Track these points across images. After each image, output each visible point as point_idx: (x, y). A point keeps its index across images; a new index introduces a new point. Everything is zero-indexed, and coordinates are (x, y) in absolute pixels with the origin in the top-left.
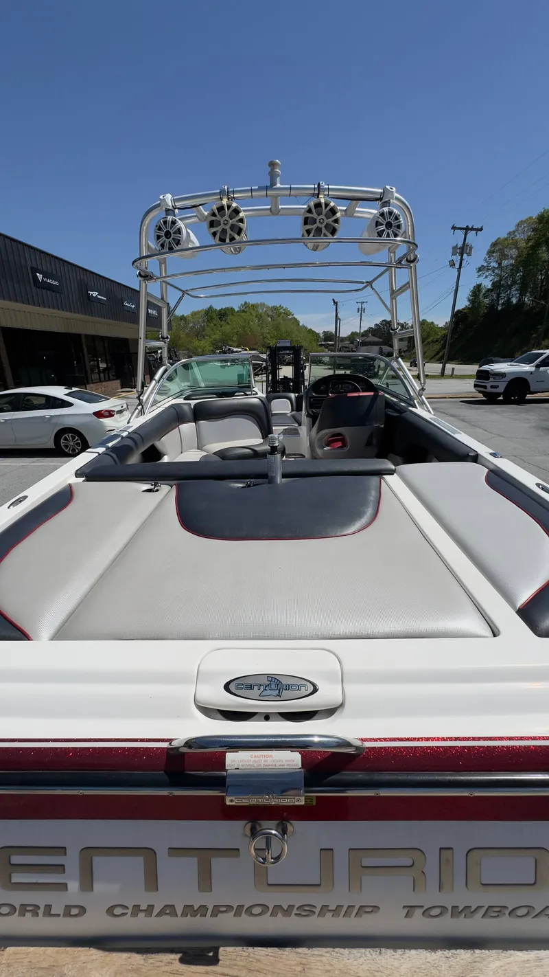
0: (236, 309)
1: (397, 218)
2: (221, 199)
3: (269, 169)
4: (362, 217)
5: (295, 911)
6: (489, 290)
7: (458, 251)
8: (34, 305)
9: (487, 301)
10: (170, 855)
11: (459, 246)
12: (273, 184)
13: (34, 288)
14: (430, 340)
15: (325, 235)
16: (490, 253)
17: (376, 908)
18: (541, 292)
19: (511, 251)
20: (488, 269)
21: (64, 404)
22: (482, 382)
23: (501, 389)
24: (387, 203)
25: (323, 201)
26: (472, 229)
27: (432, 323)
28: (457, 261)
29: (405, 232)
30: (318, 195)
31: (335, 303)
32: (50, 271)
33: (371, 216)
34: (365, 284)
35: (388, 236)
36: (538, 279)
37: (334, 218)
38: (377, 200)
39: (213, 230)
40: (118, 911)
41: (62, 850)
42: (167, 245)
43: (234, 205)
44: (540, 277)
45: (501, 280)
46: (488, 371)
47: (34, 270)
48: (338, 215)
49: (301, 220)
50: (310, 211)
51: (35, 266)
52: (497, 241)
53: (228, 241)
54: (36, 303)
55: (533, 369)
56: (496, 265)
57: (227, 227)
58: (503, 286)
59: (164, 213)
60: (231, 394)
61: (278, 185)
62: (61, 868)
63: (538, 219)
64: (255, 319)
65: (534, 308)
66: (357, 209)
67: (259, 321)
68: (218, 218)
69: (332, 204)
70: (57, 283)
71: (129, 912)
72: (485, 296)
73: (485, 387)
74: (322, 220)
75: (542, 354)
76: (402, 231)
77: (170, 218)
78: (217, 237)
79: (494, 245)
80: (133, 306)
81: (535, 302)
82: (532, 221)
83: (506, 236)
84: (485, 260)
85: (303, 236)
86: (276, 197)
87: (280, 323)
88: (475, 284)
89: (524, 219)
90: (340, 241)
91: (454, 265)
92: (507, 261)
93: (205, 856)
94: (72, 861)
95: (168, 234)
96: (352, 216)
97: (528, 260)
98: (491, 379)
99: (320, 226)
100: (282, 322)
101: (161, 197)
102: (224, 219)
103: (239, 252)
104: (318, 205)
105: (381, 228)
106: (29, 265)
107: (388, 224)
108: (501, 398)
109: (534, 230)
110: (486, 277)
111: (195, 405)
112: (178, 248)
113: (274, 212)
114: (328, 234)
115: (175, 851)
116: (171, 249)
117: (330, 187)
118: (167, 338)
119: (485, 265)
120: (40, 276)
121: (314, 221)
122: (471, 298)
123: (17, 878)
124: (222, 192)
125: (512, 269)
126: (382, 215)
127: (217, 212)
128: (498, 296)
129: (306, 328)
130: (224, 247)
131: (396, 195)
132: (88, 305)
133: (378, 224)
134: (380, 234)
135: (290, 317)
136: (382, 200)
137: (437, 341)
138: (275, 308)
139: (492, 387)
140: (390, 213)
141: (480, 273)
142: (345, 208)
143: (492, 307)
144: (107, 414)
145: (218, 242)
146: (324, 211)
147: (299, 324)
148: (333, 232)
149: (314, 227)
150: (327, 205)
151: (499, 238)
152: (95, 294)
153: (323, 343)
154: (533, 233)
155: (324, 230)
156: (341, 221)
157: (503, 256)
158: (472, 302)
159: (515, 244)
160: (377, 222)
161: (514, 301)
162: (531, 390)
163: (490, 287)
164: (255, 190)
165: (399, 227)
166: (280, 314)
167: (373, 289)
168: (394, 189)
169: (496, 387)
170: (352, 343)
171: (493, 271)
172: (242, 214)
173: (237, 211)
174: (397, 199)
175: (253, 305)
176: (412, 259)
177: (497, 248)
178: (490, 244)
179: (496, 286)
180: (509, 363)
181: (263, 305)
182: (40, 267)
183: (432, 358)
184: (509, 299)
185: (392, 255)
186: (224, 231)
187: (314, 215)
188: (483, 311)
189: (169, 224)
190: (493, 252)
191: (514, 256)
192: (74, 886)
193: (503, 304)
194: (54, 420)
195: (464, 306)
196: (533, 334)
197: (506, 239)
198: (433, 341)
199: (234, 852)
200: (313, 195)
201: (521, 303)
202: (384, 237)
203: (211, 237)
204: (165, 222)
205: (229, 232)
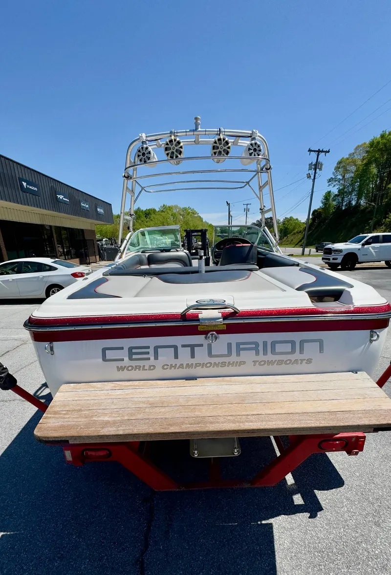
0: (157, 210)
1: (259, 146)
2: (171, 136)
3: (195, 121)
4: (242, 146)
5: (220, 365)
6: (336, 195)
7: (313, 167)
8: (22, 204)
9: (335, 203)
10: (182, 347)
11: (313, 164)
12: (197, 129)
13: (21, 192)
14: (295, 231)
15: (223, 155)
16: (337, 168)
17: (244, 363)
18: (372, 197)
19: (351, 168)
20: (335, 181)
21: (51, 268)
22: (327, 256)
23: (339, 261)
24: (254, 139)
25: (222, 137)
26: (322, 151)
27: (297, 219)
28: (312, 174)
29: (264, 153)
30: (219, 134)
31: (228, 204)
32: (31, 180)
33: (246, 145)
34: (245, 183)
35: (255, 155)
36: (370, 187)
37: (228, 146)
38: (249, 137)
39: (167, 152)
40: (165, 367)
41: (149, 347)
42: (143, 160)
43: (178, 139)
44: (371, 186)
45: (344, 188)
46: (331, 248)
47: (21, 180)
48: (230, 145)
49: (211, 147)
50: (215, 142)
51: (21, 176)
52: (341, 160)
53: (174, 158)
54: (23, 202)
55: (361, 246)
56: (341, 177)
57: (174, 151)
58: (346, 192)
59: (141, 143)
60: (168, 251)
61: (199, 129)
62: (148, 353)
63: (370, 144)
64: (171, 217)
65: (366, 208)
66: (239, 141)
67: (174, 218)
68: (170, 146)
69: (227, 139)
70: (35, 189)
71: (169, 367)
72: (334, 200)
73: (329, 259)
74: (222, 147)
75: (366, 237)
76: (261, 153)
77: (145, 146)
78: (169, 156)
79: (340, 163)
80: (87, 206)
81: (368, 204)
82: (365, 146)
83: (348, 156)
84: (333, 173)
85: (212, 155)
86: (198, 135)
87: (188, 220)
88: (327, 191)
89: (360, 144)
90: (231, 158)
91: (310, 177)
92: (349, 174)
93: (192, 347)
94: (151, 351)
95: (144, 154)
96: (237, 145)
97: (363, 175)
98: (333, 254)
99: (221, 150)
100: (190, 219)
101: (140, 135)
102: (173, 146)
103: (178, 164)
104: (220, 140)
105: (251, 151)
106: (17, 176)
107: (254, 149)
108: (340, 267)
109: (367, 152)
110: (334, 186)
111: (148, 256)
112: (148, 161)
113: (196, 142)
114: (224, 154)
115: (183, 346)
116: (145, 162)
117: (226, 130)
118: (133, 215)
119: (333, 177)
120: (25, 184)
121: (218, 148)
122: (324, 201)
123: (134, 357)
124: (171, 133)
125: (352, 181)
126: (252, 144)
127: (169, 143)
128: (343, 200)
129: (208, 223)
130: (172, 161)
131: (258, 134)
132: (56, 205)
133: (249, 149)
134: (251, 154)
135: (196, 215)
136: (251, 137)
137: (300, 232)
138: (185, 209)
139: (333, 259)
140: (256, 144)
141: (330, 183)
142: (233, 141)
143: (338, 208)
144: (80, 275)
145: (169, 158)
146: (223, 143)
147: (202, 221)
148: (227, 153)
149: (218, 150)
150: (224, 139)
151: (343, 158)
152: (61, 197)
153: (220, 234)
154: (366, 155)
155: (223, 152)
156: (231, 148)
157: (346, 171)
158: (325, 204)
159: (354, 163)
160: (249, 148)
161: (354, 203)
162: (359, 260)
163: (337, 193)
164: (188, 132)
165: (260, 151)
166: (188, 213)
167: (250, 186)
168: (257, 132)
169: (336, 259)
170: (241, 234)
171: (339, 182)
172: (181, 144)
173: (179, 143)
174: (259, 136)
175: (169, 207)
176: (269, 168)
177: (342, 165)
178: (337, 162)
179: (341, 193)
180: (345, 243)
181: (176, 207)
182: (24, 178)
183: (296, 245)
184: (350, 201)
185: (259, 166)
186: (173, 153)
187: (218, 145)
188: (332, 210)
189: (144, 149)
190: (339, 168)
191: (353, 171)
192: (152, 358)
193: (346, 205)
194: (45, 279)
195: (319, 207)
196: (366, 226)
197: (348, 159)
198: (297, 232)
199: (201, 345)
200: (217, 134)
201: (358, 205)
202: (253, 156)
203: (166, 156)
204: (142, 148)
205: (175, 153)
